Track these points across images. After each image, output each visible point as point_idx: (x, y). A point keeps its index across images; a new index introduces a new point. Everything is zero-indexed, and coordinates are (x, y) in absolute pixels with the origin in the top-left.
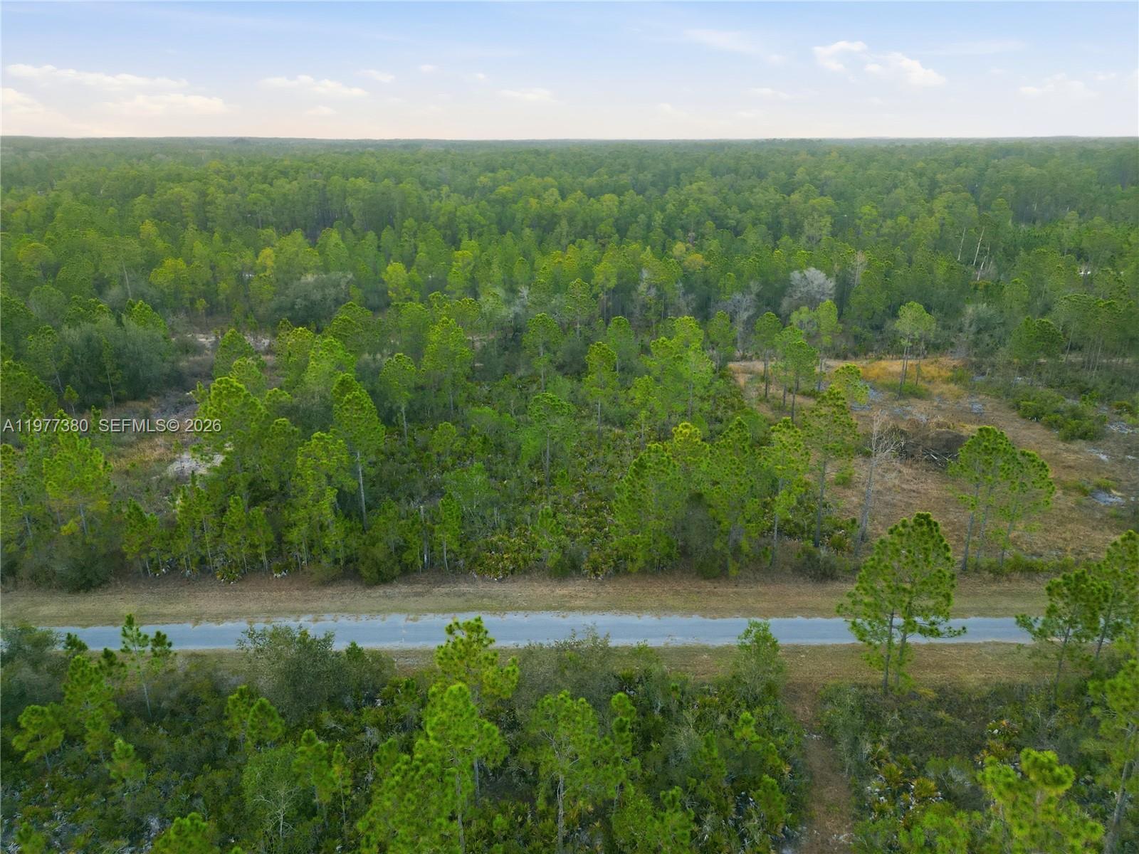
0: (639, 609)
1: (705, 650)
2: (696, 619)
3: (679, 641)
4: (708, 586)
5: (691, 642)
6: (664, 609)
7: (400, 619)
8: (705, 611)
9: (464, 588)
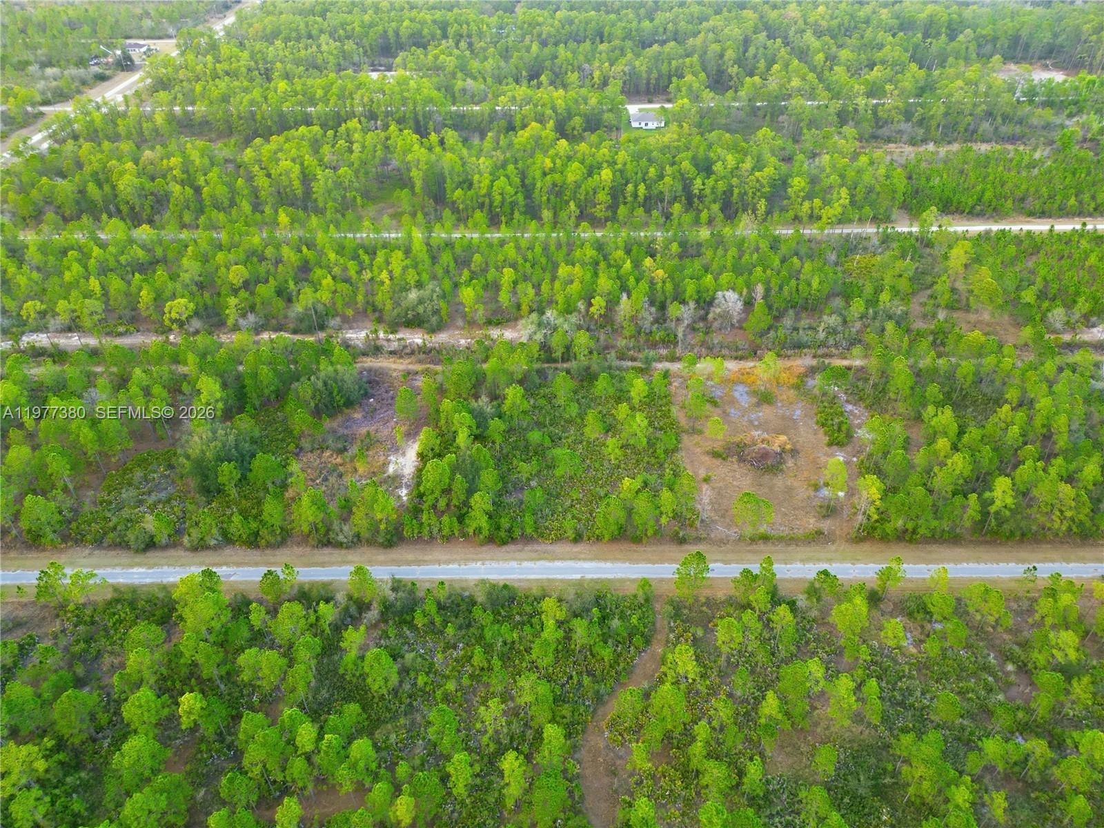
0: (606, 560)
1: (629, 580)
2: (627, 565)
3: (620, 576)
4: (634, 547)
5: (623, 576)
6: (615, 559)
7: (514, 564)
8: (631, 561)
9: (536, 547)
